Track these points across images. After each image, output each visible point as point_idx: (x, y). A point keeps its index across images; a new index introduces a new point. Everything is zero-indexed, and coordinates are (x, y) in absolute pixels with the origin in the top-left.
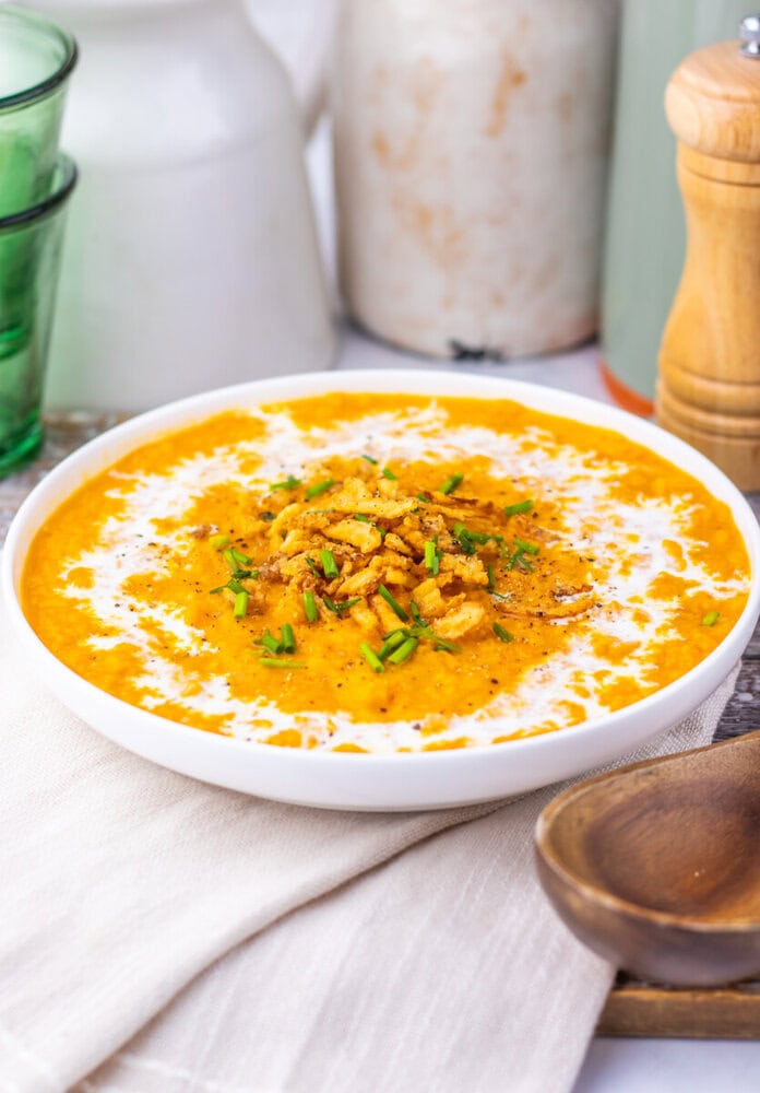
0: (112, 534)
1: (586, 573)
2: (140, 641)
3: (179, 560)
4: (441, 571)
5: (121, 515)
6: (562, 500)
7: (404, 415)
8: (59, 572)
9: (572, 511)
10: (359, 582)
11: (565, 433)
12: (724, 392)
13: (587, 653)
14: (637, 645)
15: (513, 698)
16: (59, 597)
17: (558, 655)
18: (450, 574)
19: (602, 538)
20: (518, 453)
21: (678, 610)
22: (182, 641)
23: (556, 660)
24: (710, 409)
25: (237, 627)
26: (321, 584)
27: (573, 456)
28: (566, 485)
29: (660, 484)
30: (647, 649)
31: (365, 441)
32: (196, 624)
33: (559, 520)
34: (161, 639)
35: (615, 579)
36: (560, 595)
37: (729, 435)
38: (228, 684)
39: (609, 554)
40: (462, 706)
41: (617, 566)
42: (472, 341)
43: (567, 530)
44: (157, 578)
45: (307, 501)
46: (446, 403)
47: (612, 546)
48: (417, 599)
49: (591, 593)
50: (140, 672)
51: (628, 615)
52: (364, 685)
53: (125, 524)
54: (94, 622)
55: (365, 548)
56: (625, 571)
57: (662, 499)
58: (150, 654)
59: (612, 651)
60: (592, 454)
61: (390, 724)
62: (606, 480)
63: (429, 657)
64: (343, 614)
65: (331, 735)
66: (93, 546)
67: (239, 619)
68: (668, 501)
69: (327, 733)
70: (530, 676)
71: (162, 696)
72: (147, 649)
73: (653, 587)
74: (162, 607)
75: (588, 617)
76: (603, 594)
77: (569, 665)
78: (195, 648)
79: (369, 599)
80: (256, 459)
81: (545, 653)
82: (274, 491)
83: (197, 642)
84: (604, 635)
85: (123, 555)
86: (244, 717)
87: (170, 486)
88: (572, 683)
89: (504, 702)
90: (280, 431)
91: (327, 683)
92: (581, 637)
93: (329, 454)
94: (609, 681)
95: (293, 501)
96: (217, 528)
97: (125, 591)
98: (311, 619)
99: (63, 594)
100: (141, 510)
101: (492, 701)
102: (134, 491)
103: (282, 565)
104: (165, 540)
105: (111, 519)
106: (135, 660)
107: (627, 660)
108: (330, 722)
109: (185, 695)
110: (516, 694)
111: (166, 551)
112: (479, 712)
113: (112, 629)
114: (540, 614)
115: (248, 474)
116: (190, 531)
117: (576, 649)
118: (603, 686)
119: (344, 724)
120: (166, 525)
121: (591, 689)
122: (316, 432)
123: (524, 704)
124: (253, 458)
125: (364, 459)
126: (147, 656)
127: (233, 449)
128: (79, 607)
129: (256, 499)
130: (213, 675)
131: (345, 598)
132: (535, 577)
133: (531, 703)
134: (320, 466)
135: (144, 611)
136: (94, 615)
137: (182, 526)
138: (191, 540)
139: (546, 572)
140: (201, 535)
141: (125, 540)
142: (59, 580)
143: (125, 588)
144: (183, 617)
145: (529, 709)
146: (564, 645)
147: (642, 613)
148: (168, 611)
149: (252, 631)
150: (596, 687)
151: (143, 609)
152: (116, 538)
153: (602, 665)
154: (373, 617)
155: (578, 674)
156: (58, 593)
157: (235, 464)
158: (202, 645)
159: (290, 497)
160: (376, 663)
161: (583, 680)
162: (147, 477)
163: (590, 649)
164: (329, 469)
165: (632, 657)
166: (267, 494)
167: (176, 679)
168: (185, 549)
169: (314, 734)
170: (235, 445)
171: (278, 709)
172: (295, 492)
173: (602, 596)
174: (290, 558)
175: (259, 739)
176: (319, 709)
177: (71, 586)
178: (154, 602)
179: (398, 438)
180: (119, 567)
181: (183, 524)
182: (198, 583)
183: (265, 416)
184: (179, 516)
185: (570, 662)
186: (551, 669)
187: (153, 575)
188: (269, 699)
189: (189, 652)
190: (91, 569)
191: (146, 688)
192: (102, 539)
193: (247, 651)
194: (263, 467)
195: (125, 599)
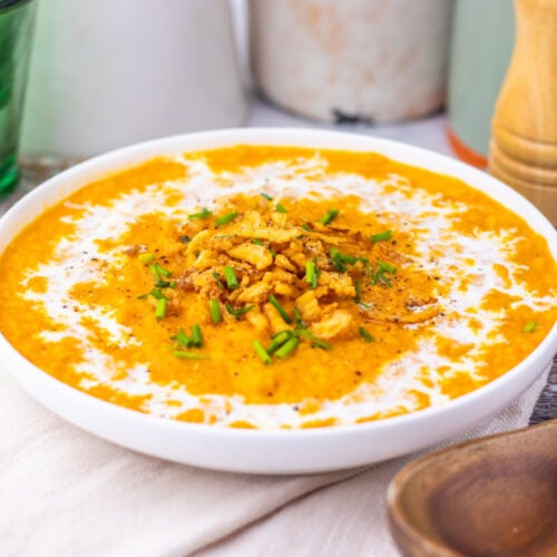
0: (65, 250)
1: (432, 288)
2: (81, 335)
3: (115, 272)
4: (319, 285)
5: (72, 236)
6: (415, 231)
7: (295, 163)
8: (20, 281)
9: (423, 240)
10: (254, 292)
11: (419, 179)
12: (542, 150)
13: (432, 353)
14: (471, 347)
15: (373, 387)
16: (20, 300)
17: (409, 353)
18: (326, 288)
19: (445, 262)
20: (382, 194)
21: (504, 320)
22: (114, 336)
23: (406, 357)
24: (531, 163)
25: (157, 326)
26: (224, 293)
28: (420, 220)
29: (491, 220)
30: (480, 350)
31: (263, 183)
32: (125, 323)
33: (412, 247)
34: (98, 335)
35: (455, 294)
36: (412, 306)
37: (545, 183)
38: (149, 371)
39: (451, 274)
40: (332, 392)
41: (457, 284)
42: (349, 109)
43: (418, 255)
44: (96, 287)
45: (216, 228)
46: (326, 155)
47: (453, 268)
48: (299, 307)
49: (436, 304)
50: (79, 360)
51: (465, 323)
52: (255, 374)
53: (74, 243)
54: (46, 320)
55: (260, 266)
56: (463, 288)
57: (493, 232)
58: (88, 346)
59: (451, 351)
60: (439, 196)
61: (275, 406)
62: (449, 217)
63: (307, 353)
64: (241, 317)
65: (228, 413)
66: (48, 260)
67: (159, 319)
68: (498, 233)
69: (224, 412)
70: (387, 369)
71: (96, 380)
72: (86, 342)
73: (486, 301)
74: (100, 308)
75: (433, 323)
76: (446, 305)
77: (417, 361)
78: (123, 342)
79: (262, 305)
80: (179, 195)
81: (399, 352)
82: (191, 219)
83: (125, 337)
84: (446, 338)
85: (72, 267)
86: (159, 398)
87: (110, 215)
88: (419, 376)
89: (366, 390)
90: (198, 174)
91: (226, 371)
92: (428, 339)
93: (235, 191)
94: (449, 374)
95: (206, 228)
96: (146, 248)
97: (71, 296)
98: (215, 320)
99: (23, 297)
100: (87, 233)
101: (356, 390)
102: (82, 217)
103: (194, 279)
104: (105, 257)
105: (63, 240)
106: (76, 351)
107: (463, 359)
108: (228, 403)
109: (114, 379)
110: (376, 384)
111: (105, 265)
112: (346, 397)
113: (59, 325)
114: (396, 320)
115: (171, 206)
116: (125, 250)
117: (423, 349)
118: (444, 378)
119: (238, 405)
120: (106, 245)
121: (434, 380)
122: (226, 176)
123: (381, 391)
124: (175, 194)
125: (261, 196)
126: (86, 347)
127: (161, 187)
128: (35, 308)
129: (177, 225)
130: (137, 363)
131: (243, 304)
132: (392, 291)
133: (386, 391)
134: (227, 201)
135: (86, 311)
136: (46, 314)
137: (118, 246)
138: (125, 257)
139: (401, 287)
140: (132, 253)
141: (73, 256)
142: (20, 286)
143: (71, 293)
144: (115, 317)
145: (385, 396)
146: (414, 346)
147: (476, 321)
148: (104, 312)
149: (169, 329)
150: (439, 380)
151: (84, 310)
152: (66, 254)
153: (444, 362)
154: (264, 320)
155: (425, 368)
156: (19, 296)
157: (162, 198)
158: (129, 340)
159: (204, 225)
160: (265, 357)
161: (428, 374)
162: (93, 207)
163: (435, 349)
164: (234, 204)
165: (468, 356)
166: (185, 222)
167: (108, 367)
168: (120, 264)
169: (215, 412)
170: (162, 184)
171: (187, 392)
172: (207, 222)
173: (444, 307)
174: (201, 273)
175: (171, 415)
176: (220, 393)
177: (29, 291)
178: (94, 305)
179: (289, 181)
180: (68, 277)
181: (119, 244)
182: (128, 291)
183: (187, 162)
184: (116, 238)
185: (418, 359)
186: (403, 365)
187: (94, 283)
188: (180, 384)
189: (119, 345)
190: (46, 278)
191: (84, 373)
192: (56, 255)
193: (164, 345)
194: (183, 201)
195: (71, 302)
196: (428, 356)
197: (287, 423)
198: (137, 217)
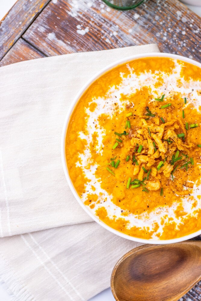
0: (110, 93)
1: (197, 179)
2: (90, 141)
3: (117, 113)
4: (160, 169)
5: (117, 86)
8: (89, 102)
13: (174, 210)
14: (185, 214)
15: (147, 215)
17: (167, 206)
22: (98, 146)
23: (165, 208)
25: (111, 151)
26: (135, 152)
30: (187, 217)
32: (104, 143)
34: (94, 143)
36: (184, 185)
38: (97, 169)
40: (135, 211)
44: (108, 118)
45: (160, 108)
49: (191, 189)
50: (82, 152)
51: (193, 202)
53: (117, 90)
54: (85, 126)
55: (149, 152)
58: (88, 147)
59: (179, 213)
61: (118, 206)
64: (134, 163)
65: (104, 202)
66: (102, 97)
70: (157, 210)
71: (81, 164)
72: (89, 145)
74: (103, 130)
75: (184, 197)
76: (194, 190)
77: (167, 211)
78: (99, 151)
79: (142, 164)
80: (161, 83)
81: (166, 204)
82: (155, 101)
83: (101, 148)
84: (182, 206)
85: (108, 103)
86: (92, 183)
87: (136, 80)
88: (163, 218)
89: (145, 215)
90: (176, 73)
91: (115, 184)
92: (177, 203)
93: (179, 91)
94: (171, 222)
95: (157, 107)
96: (134, 106)
97: (98, 119)
98: (126, 161)
99: (85, 110)
100: (123, 86)
101: (142, 213)
102: (126, 77)
103: (133, 138)
104: (120, 104)
105: (114, 87)
106: (83, 148)
107: (180, 218)
108: (106, 198)
109: (85, 168)
110: (149, 214)
111: (117, 108)
112: (137, 215)
113: (87, 131)
114: (174, 192)
115: (155, 87)
116: (127, 104)
117: (173, 206)
118: (168, 223)
119: (109, 200)
120: (124, 98)
121: (165, 222)
122: (183, 80)
123: (148, 218)
124: (161, 82)
125: (184, 100)
126: (87, 147)
127: (160, 73)
128: (86, 118)
129: (150, 100)
130: (96, 163)
131: (138, 159)
132: (185, 174)
133: (150, 218)
134: (173, 95)
135: (98, 129)
136: (87, 123)
137: (127, 100)
138: (125, 108)
139: (189, 174)
140: (128, 107)
141: (111, 97)
142: (88, 105)
143: (99, 118)
144: (103, 138)
145: (148, 221)
146: (171, 204)
147: (196, 203)
148: (103, 132)
149: (113, 155)
150: (166, 222)
151: (98, 128)
152: (110, 96)
153: (174, 216)
154: (137, 172)
155: (166, 216)
156: (85, 109)
157: (156, 81)
158: (101, 150)
159: (157, 105)
160: (128, 187)
161: (166, 218)
162: (133, 73)
163: (175, 209)
164: (174, 98)
165: (182, 217)
166: (153, 100)
167: (88, 160)
168: (121, 110)
169: (101, 199)
170: (161, 72)
171: (100, 185)
172: (160, 103)
173: (193, 191)
174: (136, 137)
175: (90, 193)
176: (107, 191)
177: (89, 108)
178: (102, 127)
179: (199, 95)
180: (103, 108)
181: (128, 99)
182: (115, 126)
183: (176, 64)
184: (129, 95)
185: (168, 210)
186: (162, 210)
187: (108, 116)
188: (101, 180)
189: (97, 151)
190: (97, 105)
191: (80, 158)
192: (107, 94)
193: (107, 161)
194: (161, 87)
195: (96, 122)
196: (171, 211)
197: (116, 216)
198: (142, 87)
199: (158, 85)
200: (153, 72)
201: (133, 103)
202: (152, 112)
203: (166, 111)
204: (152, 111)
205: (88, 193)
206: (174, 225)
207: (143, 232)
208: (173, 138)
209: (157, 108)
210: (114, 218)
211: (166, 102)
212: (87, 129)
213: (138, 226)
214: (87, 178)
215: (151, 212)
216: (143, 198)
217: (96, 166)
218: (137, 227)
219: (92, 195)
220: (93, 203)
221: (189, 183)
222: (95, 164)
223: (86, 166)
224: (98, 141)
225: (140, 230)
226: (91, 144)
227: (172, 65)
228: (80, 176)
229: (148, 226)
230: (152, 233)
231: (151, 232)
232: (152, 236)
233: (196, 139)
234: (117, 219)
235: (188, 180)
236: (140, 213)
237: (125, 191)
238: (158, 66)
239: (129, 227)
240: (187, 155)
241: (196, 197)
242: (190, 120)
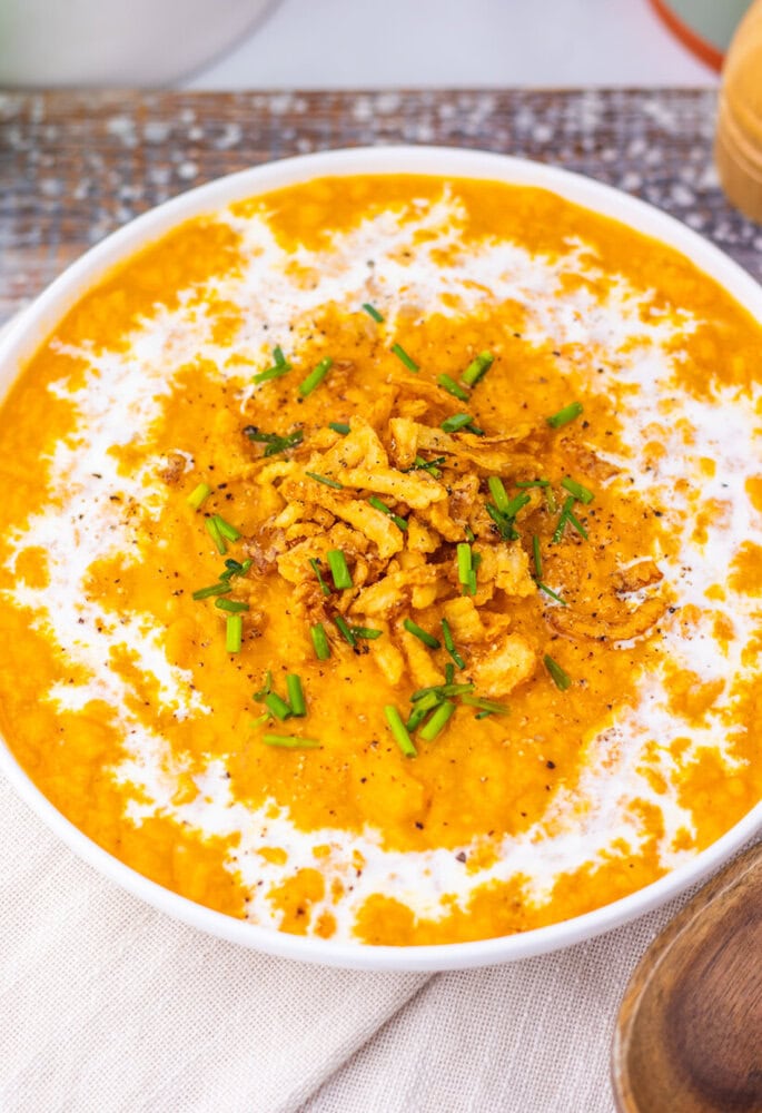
0: (65, 475)
1: (652, 539)
2: (115, 694)
3: (149, 527)
4: (479, 584)
5: (74, 437)
6: (616, 389)
7: (411, 215)
8: (4, 560)
9: (631, 413)
10: (378, 600)
13: (660, 705)
14: (718, 687)
15: (575, 798)
16: (9, 606)
17: (625, 709)
18: (490, 588)
19: (671, 467)
20: (558, 294)
22: (165, 689)
23: (622, 721)
25: (231, 669)
26: (331, 600)
27: (627, 297)
28: (622, 357)
30: (733, 693)
31: (366, 273)
32: (181, 661)
33: (616, 433)
34: (141, 689)
35: (689, 552)
36: (623, 591)
38: (228, 775)
39: (680, 503)
40: (514, 818)
41: (690, 525)
43: (625, 453)
44: (125, 566)
45: (300, 401)
46: (466, 192)
47: (682, 484)
48: (451, 618)
49: (661, 584)
50: (120, 756)
51: (708, 626)
53: (80, 450)
54: (56, 656)
56: (700, 535)
57: (741, 387)
58: (129, 720)
59: (692, 702)
60: (649, 295)
61: (429, 852)
62: (671, 348)
64: (359, 646)
65: (359, 873)
66: (42, 507)
67: (232, 656)
68: (748, 390)
69: (353, 871)
70: (594, 752)
71: (150, 801)
72: (125, 711)
73: (736, 569)
74: (137, 621)
75: (659, 631)
76: (676, 583)
77: (639, 729)
78: (182, 704)
79: (391, 624)
80: (233, 316)
81: (610, 707)
82: (259, 386)
83: (184, 692)
84: (680, 668)
85: (81, 517)
86: (252, 841)
87: (128, 372)
88: (644, 764)
89: (563, 804)
90: (258, 252)
91: (348, 775)
92: (652, 671)
93: (322, 301)
94: (689, 757)
95: (283, 402)
96: (193, 461)
97: (88, 593)
98: (321, 658)
99: (12, 598)
100: (95, 424)
101: (549, 806)
102: (84, 384)
103: (280, 559)
104: (130, 487)
105: (60, 445)
106: (111, 736)
107: (708, 717)
108: (357, 853)
109: (177, 803)
110: (579, 788)
111: (133, 510)
112: (535, 828)
113: (78, 669)
114: (602, 639)
115: (223, 345)
116: (160, 469)
117: (647, 696)
118: (681, 767)
119: (373, 853)
120: (129, 457)
121: (667, 775)
122: (304, 255)
123: (587, 807)
124: (227, 314)
125: (366, 313)
126: (126, 724)
127: (200, 292)
128: (35, 626)
129: (237, 397)
130: (208, 755)
131: (362, 616)
132: (589, 551)
133: (595, 804)
134: (312, 327)
135: (115, 631)
136: (55, 640)
137: (148, 456)
138: (163, 486)
139: (604, 542)
140: (174, 478)
141: (80, 489)
142: (6, 573)
143: (88, 587)
144: (164, 647)
145: (595, 817)
146: (632, 690)
147: (724, 622)
148: (144, 631)
149: (250, 677)
150: (673, 771)
151: (113, 627)
152: (69, 486)
153: (680, 728)
154: (398, 662)
155: (651, 746)
156: (6, 598)
157: (205, 324)
158: (190, 697)
159: (279, 396)
160: (407, 747)
161: (656, 759)
162: (98, 354)
163: (664, 697)
164: (323, 333)
165: (715, 711)
166: (250, 390)
167: (165, 769)
168: (156, 505)
169: (338, 874)
170: (203, 285)
171: (291, 824)
172: (285, 385)
173: (674, 589)
174: (289, 545)
175: (272, 883)
176: (341, 825)
177: (21, 584)
178: (126, 612)
179: (406, 264)
180: (78, 543)
181: (150, 452)
182: (176, 575)
183: (237, 223)
184: (144, 437)
185: (639, 723)
186: (618, 738)
187: (121, 559)
188: (280, 804)
189: (176, 712)
190: (44, 551)
191: (129, 785)
192: (53, 489)
193: (246, 718)
194: (242, 332)
195: (90, 609)
196: (654, 715)
197: (450, 892)
198: (172, 378)
199: (225, 329)
200: (173, 304)
201: (179, 452)
202: (280, 432)
203: (330, 390)
204: (276, 429)
205: (266, 889)
206: (709, 758)
207: (614, 868)
208: (434, 447)
209: (288, 409)
210: (449, 906)
211: (304, 366)
212: (71, 660)
213: (571, 865)
214: (215, 839)
215: (581, 778)
216: (501, 747)
217: (217, 766)
218: (572, 872)
219: (290, 883)
220: (315, 912)
221: (631, 569)
222: (205, 763)
223: (173, 793)
224: (150, 674)
225: (593, 872)
226: (129, 701)
227: (221, 237)
228: (181, 849)
229: (614, 838)
230: (651, 849)
231: (644, 848)
232: (663, 864)
233: (525, 406)
234: (464, 901)
235: (619, 564)
236: (541, 810)
237: (409, 772)
238: (175, 274)
239: (539, 894)
240: (537, 480)
241: (702, 602)
242: (444, 363)
